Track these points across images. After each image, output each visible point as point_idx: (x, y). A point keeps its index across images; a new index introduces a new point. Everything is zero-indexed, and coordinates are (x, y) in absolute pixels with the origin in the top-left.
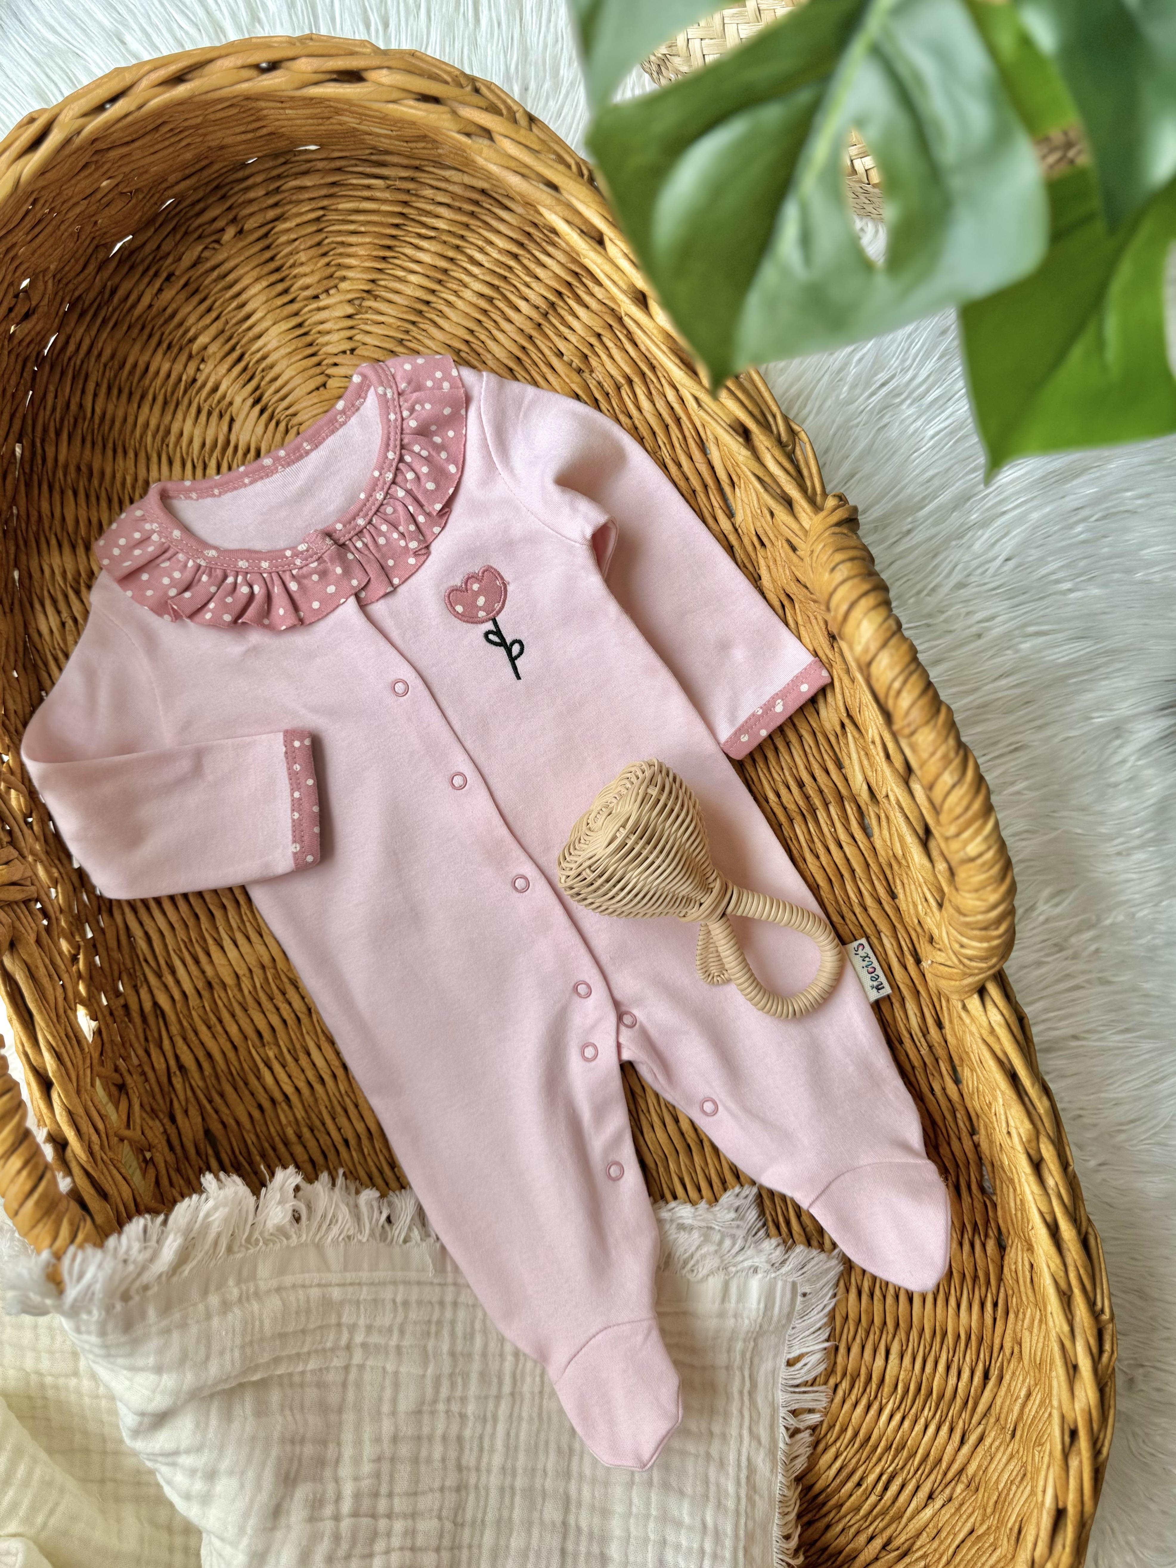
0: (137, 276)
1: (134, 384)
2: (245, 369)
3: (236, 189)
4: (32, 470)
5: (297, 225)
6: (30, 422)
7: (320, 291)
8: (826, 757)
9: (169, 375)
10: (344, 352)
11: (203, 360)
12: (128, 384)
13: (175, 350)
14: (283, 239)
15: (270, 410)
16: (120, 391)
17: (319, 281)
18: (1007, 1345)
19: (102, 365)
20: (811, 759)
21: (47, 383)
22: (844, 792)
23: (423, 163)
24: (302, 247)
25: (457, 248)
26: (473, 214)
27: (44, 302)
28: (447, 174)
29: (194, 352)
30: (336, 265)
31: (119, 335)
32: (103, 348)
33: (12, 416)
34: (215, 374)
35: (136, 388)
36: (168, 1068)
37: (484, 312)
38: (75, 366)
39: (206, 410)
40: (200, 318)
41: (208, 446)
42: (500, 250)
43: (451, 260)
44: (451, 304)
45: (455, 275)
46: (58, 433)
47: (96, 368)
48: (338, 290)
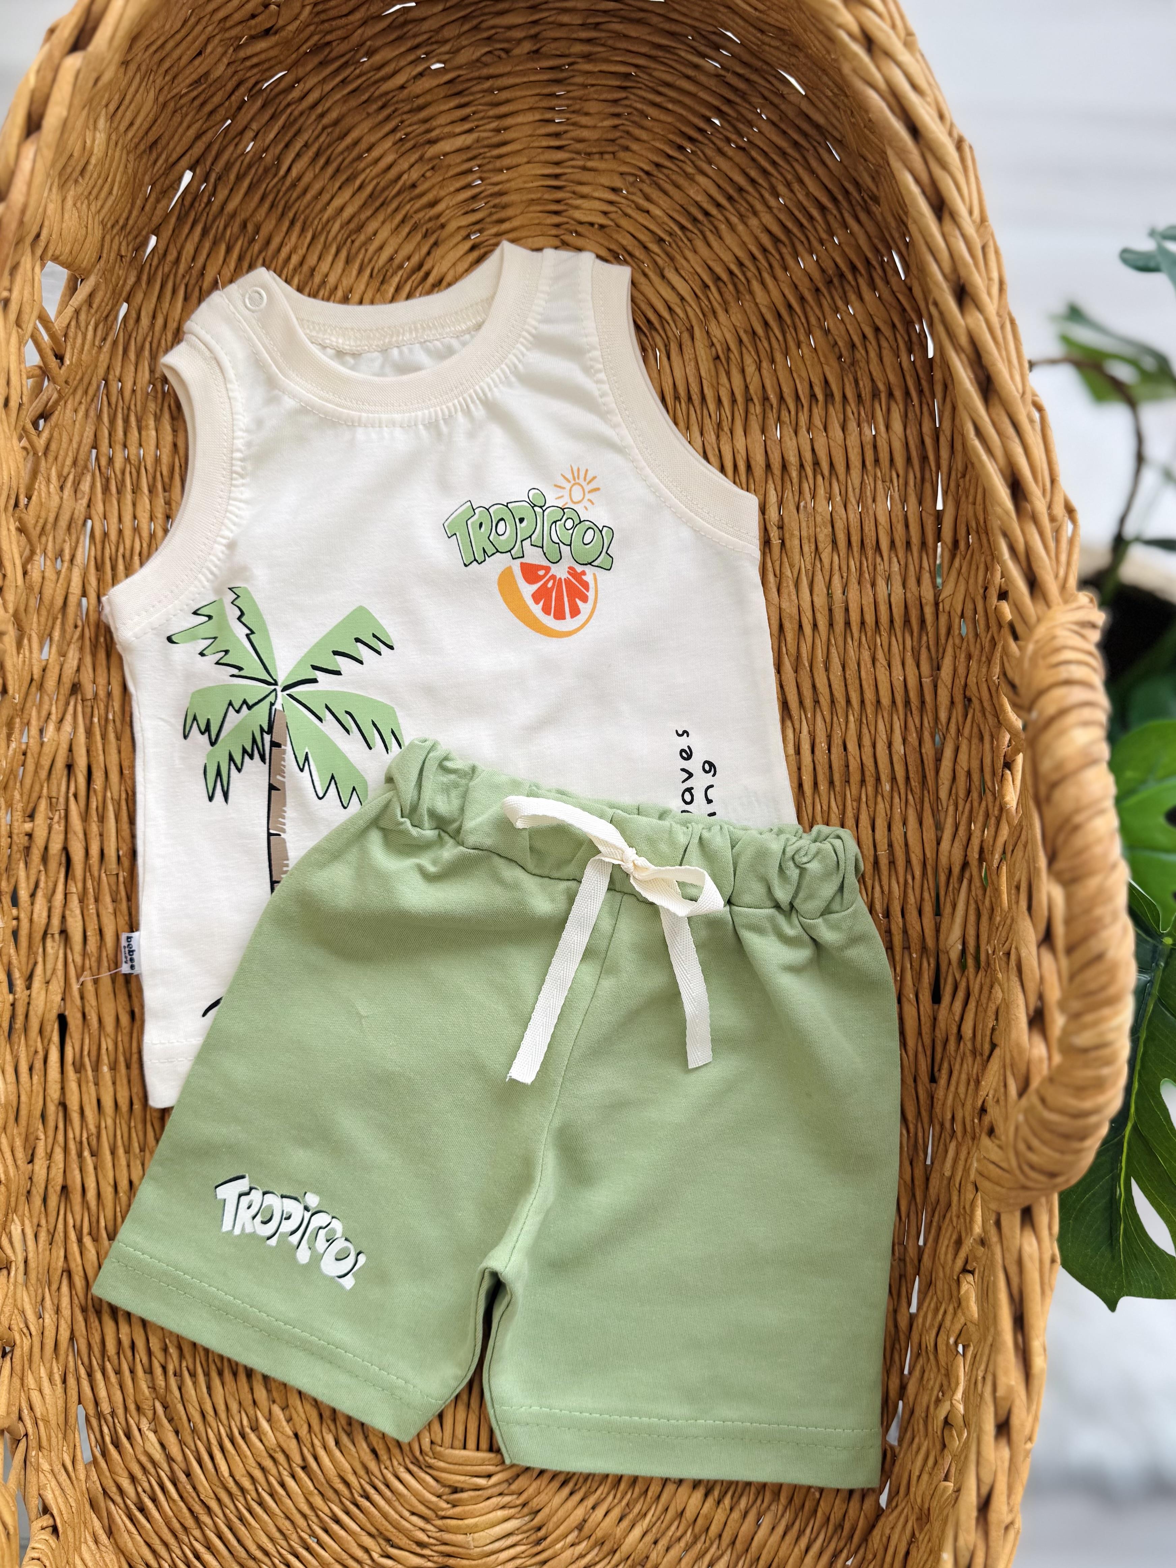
0: (403, 49)
1: (346, 162)
2: (474, 198)
3: (551, 5)
4: (192, 205)
5: (601, 71)
6: (213, 153)
7: (594, 150)
8: (926, 895)
9: (390, 167)
10: (592, 224)
11: (432, 168)
12: (340, 159)
13: (409, 145)
14: (579, 80)
15: (482, 251)
16: (327, 162)
17: (597, 140)
19: (320, 127)
20: (910, 891)
21: (252, 119)
22: (930, 943)
23: (765, 67)
24: (596, 96)
25: (765, 172)
26: (796, 145)
27: (292, 27)
28: (785, 90)
29: (428, 155)
30: (624, 131)
31: (353, 103)
32: (329, 110)
33: (198, 137)
34: (441, 188)
35: (348, 167)
36: (48, 925)
37: (764, 250)
38: (291, 114)
39: (412, 222)
40: (453, 122)
41: (397, 262)
42: (808, 194)
43: (753, 181)
44: (732, 228)
45: (750, 199)
46: (240, 177)
47: (314, 127)
48: (615, 158)
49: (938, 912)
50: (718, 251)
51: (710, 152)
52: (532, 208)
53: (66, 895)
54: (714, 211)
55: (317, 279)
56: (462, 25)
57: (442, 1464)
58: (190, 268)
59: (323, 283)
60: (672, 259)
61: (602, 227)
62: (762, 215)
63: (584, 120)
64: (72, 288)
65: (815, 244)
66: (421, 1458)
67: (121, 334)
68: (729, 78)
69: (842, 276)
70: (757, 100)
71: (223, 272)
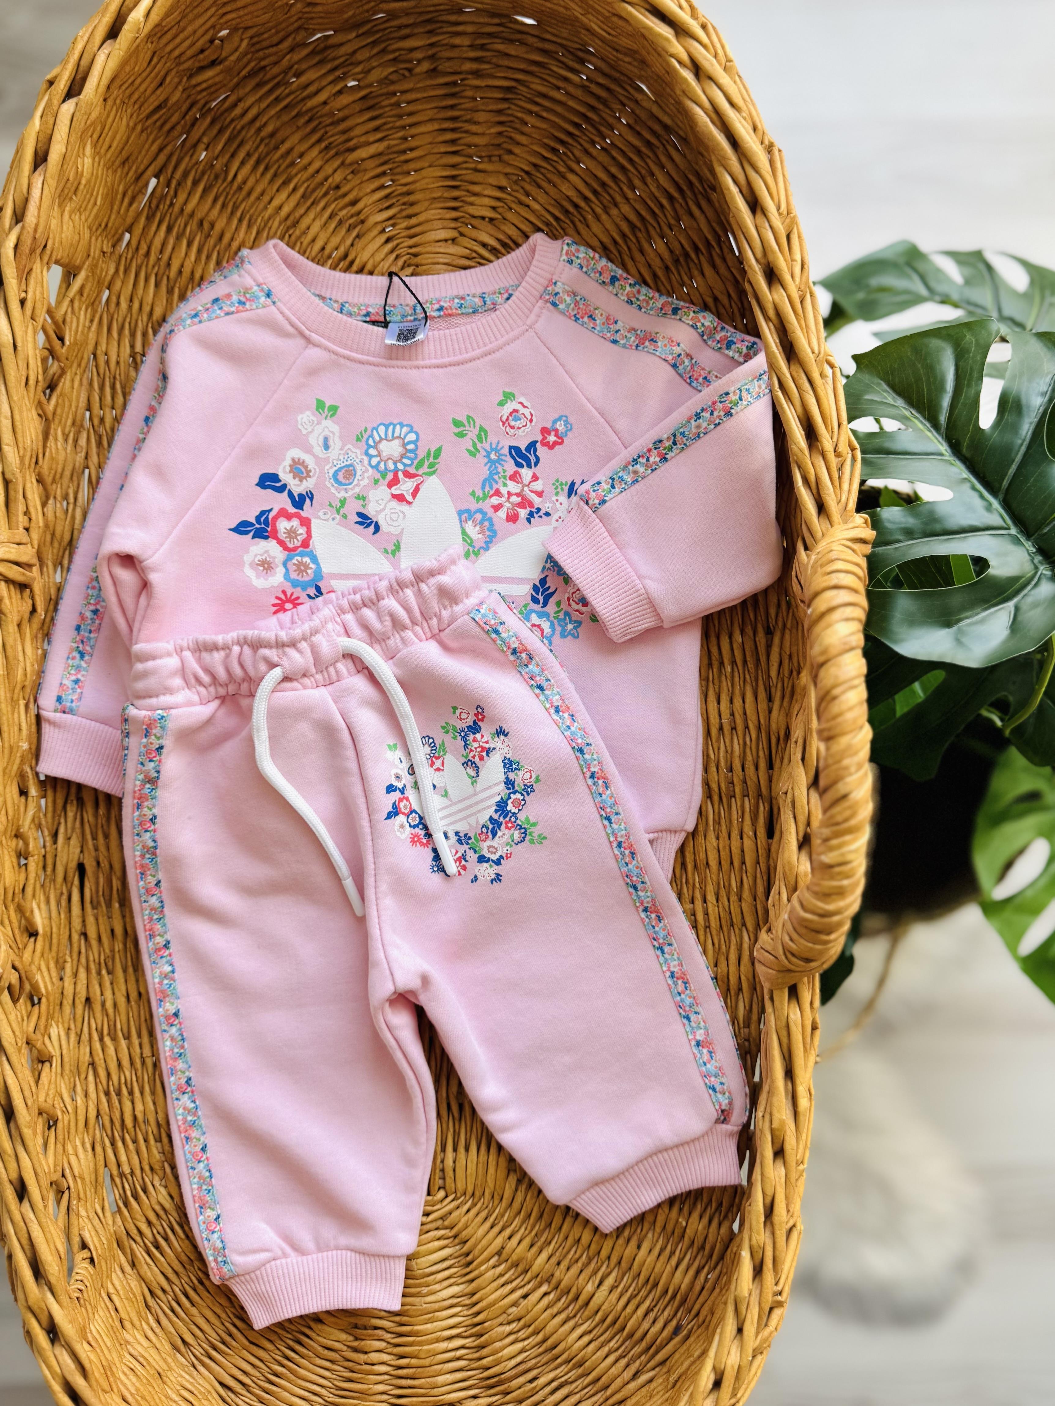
0: (323, 71)
1: (282, 168)
2: (387, 197)
3: (445, 30)
4: (158, 206)
5: (487, 86)
6: (173, 162)
7: (484, 154)
8: (761, 753)
9: (317, 172)
10: (483, 218)
11: (352, 172)
12: (276, 166)
13: (332, 152)
14: (470, 93)
15: (395, 243)
16: (267, 168)
17: (487, 145)
18: (704, 1313)
19: (259, 139)
20: (748, 751)
21: (204, 134)
22: (764, 791)
23: (622, 78)
24: (484, 107)
25: (623, 168)
26: (648, 143)
27: (233, 58)
28: (638, 96)
29: (348, 161)
30: (507, 137)
31: (285, 118)
32: (265, 124)
33: (160, 150)
34: (360, 190)
35: (283, 172)
36: (68, 793)
37: (624, 236)
38: (234, 129)
39: (338, 218)
40: (367, 133)
41: (328, 250)
42: (659, 186)
43: (613, 177)
44: (597, 218)
45: (611, 192)
46: (195, 183)
47: (253, 138)
48: (501, 160)
49: (771, 766)
51: (578, 153)
52: (433, 206)
54: (582, 204)
56: (372, 48)
58: (159, 259)
61: (491, 220)
62: (621, 205)
63: (474, 128)
64: (67, 281)
65: (666, 229)
67: (105, 314)
68: (593, 87)
69: (687, 255)
70: (617, 106)
71: (186, 264)
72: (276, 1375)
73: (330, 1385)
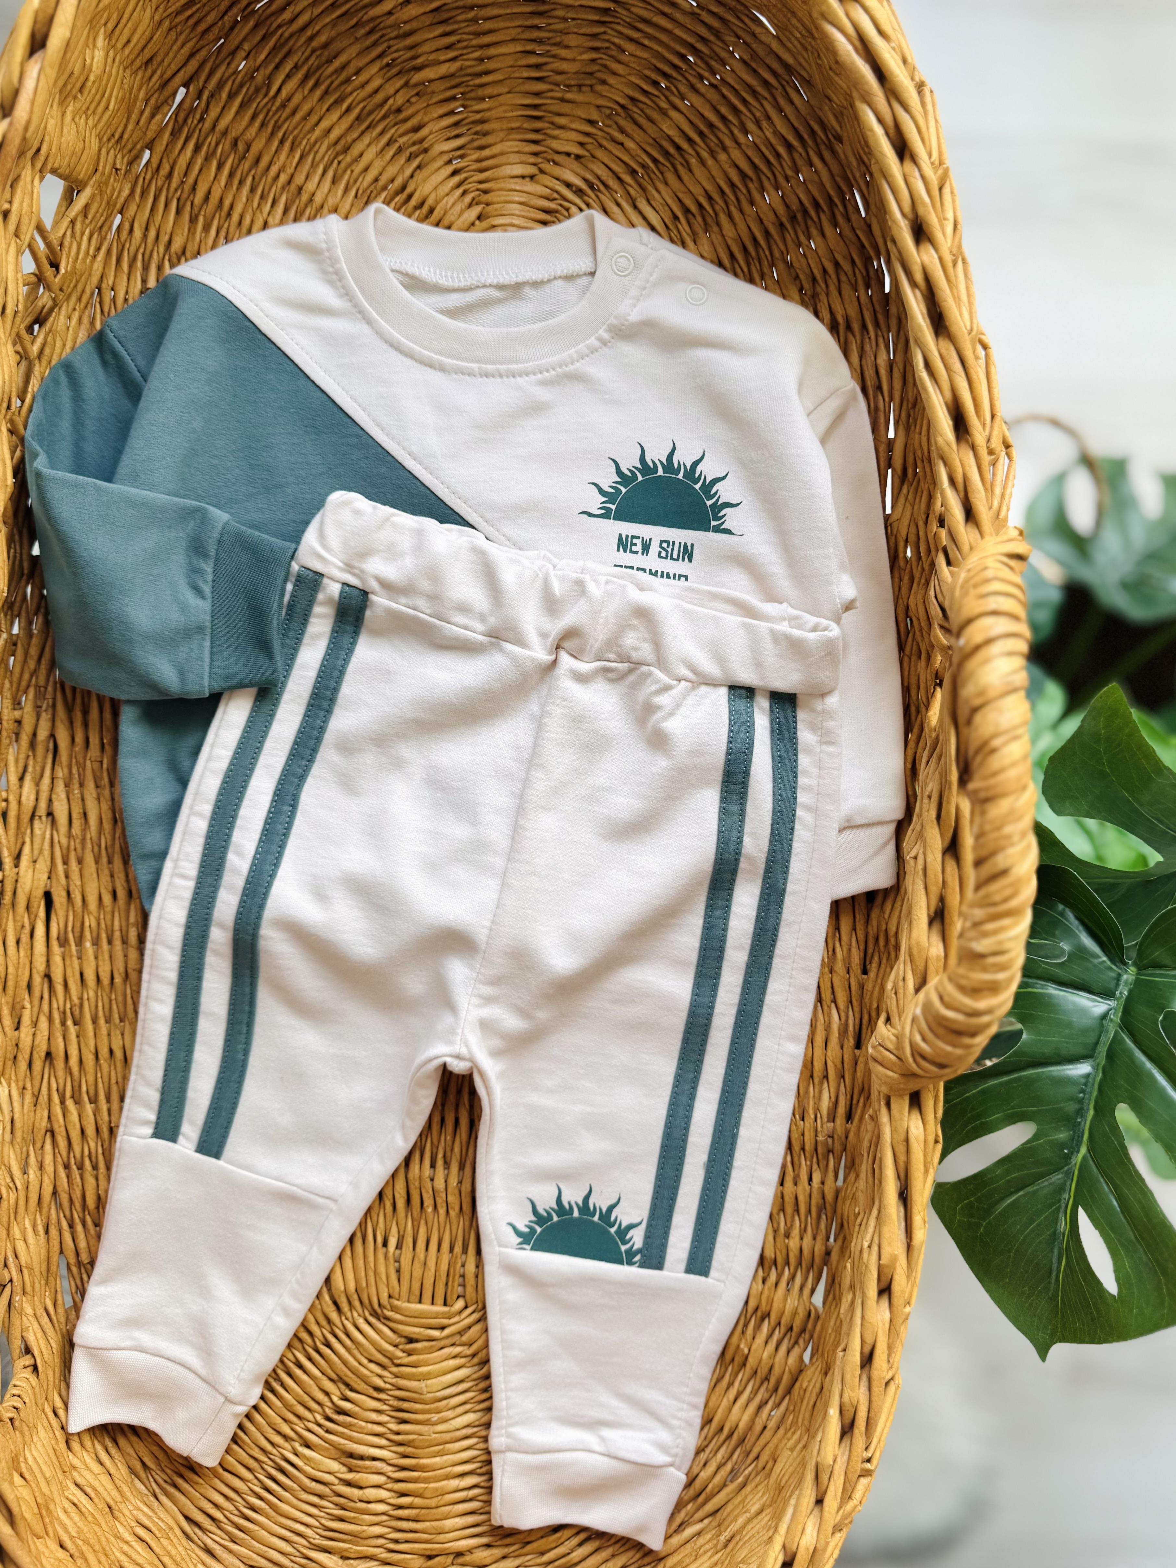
1: (335, 85)
2: (456, 124)
4: (185, 121)
6: (208, 69)
7: (573, 82)
9: (376, 91)
10: (568, 154)
11: (417, 94)
12: (328, 82)
13: (395, 70)
14: (560, 13)
15: (463, 175)
16: (316, 84)
17: (576, 73)
18: (764, 1458)
19: (309, 50)
21: (244, 40)
23: (738, 7)
24: (576, 30)
25: (735, 109)
26: (766, 83)
28: (758, 30)
29: (413, 81)
30: (600, 65)
31: (343, 27)
32: (318, 32)
33: (192, 55)
34: (425, 114)
35: (335, 89)
36: (35, 808)
37: (733, 185)
38: (282, 35)
39: (397, 145)
40: (438, 49)
41: (381, 183)
42: (776, 132)
43: (723, 118)
44: (703, 162)
45: (720, 135)
46: (231, 96)
47: (303, 49)
48: (592, 90)
50: (688, 184)
51: (684, 89)
52: (511, 137)
53: (53, 779)
54: (685, 145)
55: (305, 197)
57: (398, 1317)
58: (183, 182)
59: (311, 200)
60: (644, 189)
61: (578, 157)
62: (730, 150)
63: (563, 53)
64: (69, 197)
65: (781, 180)
66: (379, 1311)
67: (115, 244)
68: (704, 15)
69: (805, 212)
70: (730, 39)
71: (214, 188)
72: (253, 1509)
73: (316, 1524)
